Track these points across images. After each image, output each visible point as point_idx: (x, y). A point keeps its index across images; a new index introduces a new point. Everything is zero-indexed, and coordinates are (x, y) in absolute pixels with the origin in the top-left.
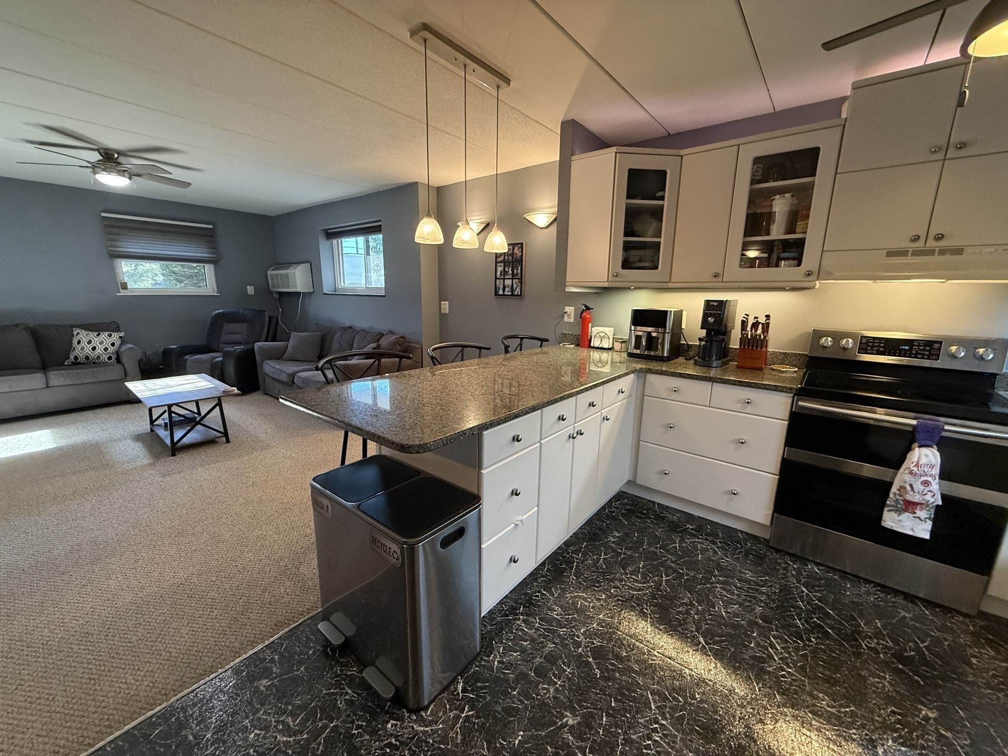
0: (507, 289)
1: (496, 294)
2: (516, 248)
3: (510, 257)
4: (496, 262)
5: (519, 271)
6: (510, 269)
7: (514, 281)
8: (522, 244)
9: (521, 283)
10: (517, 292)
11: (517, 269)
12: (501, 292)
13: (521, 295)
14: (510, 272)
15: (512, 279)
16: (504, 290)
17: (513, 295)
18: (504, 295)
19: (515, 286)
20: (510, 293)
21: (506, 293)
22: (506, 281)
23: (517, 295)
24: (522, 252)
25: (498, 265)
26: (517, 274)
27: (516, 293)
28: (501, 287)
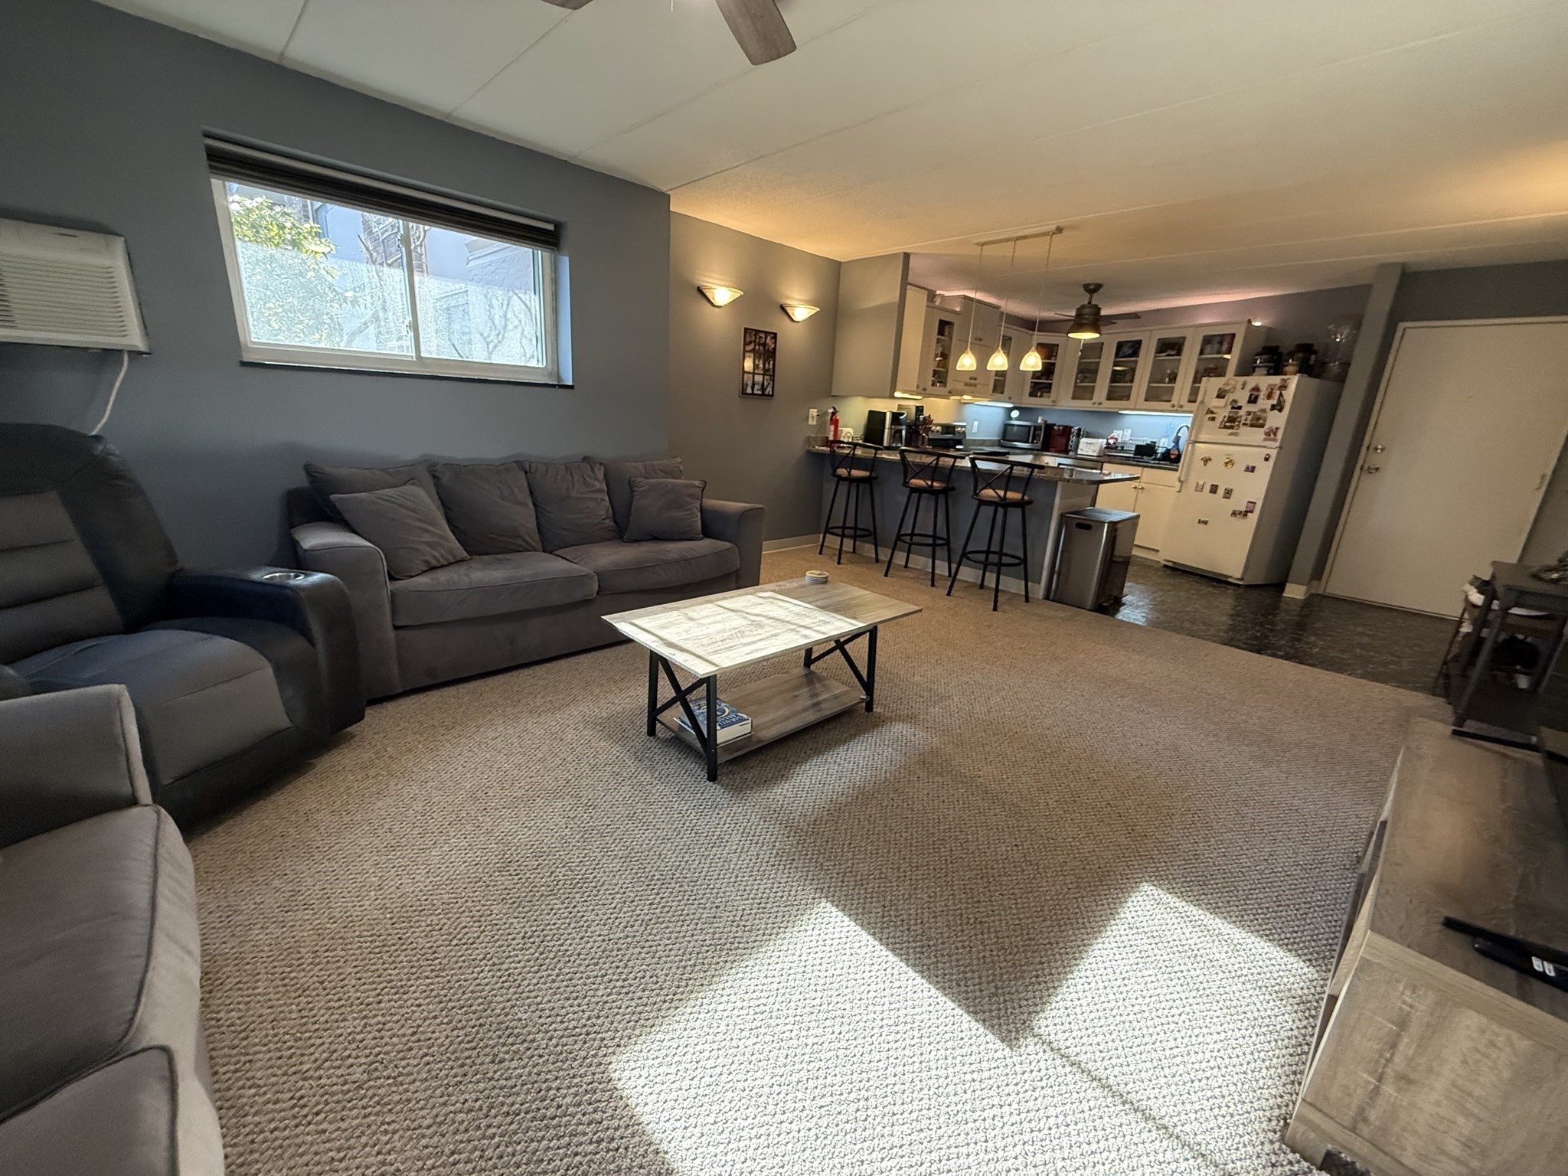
0: (756, 387)
1: (744, 393)
2: (769, 338)
3: (761, 348)
4: (745, 351)
5: (771, 367)
6: (761, 362)
7: (766, 377)
8: (775, 334)
9: (773, 381)
10: (769, 390)
11: (769, 364)
12: (749, 391)
13: (772, 395)
14: (761, 366)
15: (764, 375)
16: (753, 388)
17: (763, 394)
18: (753, 394)
19: (766, 383)
20: (760, 392)
21: (755, 392)
22: (756, 376)
23: (768, 395)
24: (775, 343)
25: (747, 354)
26: (769, 369)
27: (767, 392)
28: (750, 383)
